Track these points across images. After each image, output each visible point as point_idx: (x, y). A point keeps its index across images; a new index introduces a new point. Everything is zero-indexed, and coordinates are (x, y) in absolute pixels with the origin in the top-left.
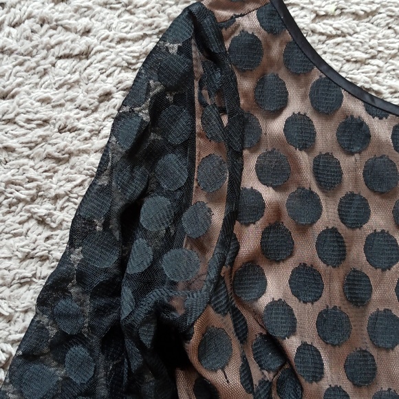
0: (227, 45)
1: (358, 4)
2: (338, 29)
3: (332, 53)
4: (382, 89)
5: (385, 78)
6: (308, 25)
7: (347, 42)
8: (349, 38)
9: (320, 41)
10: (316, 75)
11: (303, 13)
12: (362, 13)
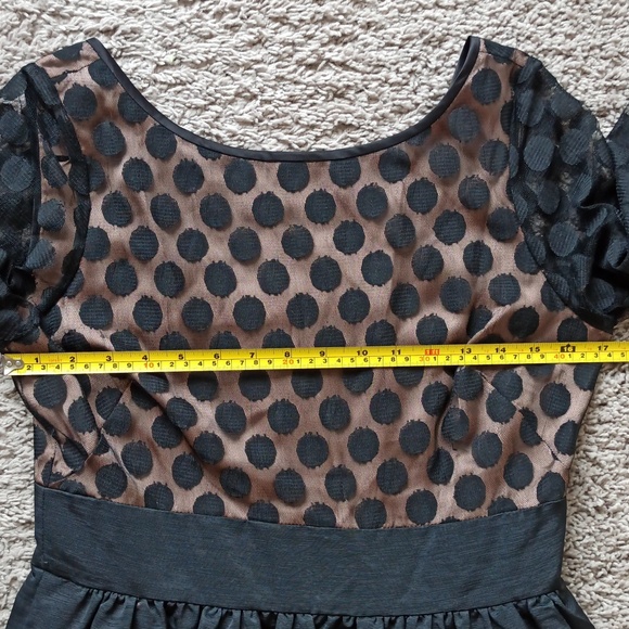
0: (62, 97)
1: (195, 54)
2: (177, 78)
3: (174, 101)
4: (221, 134)
5: (225, 122)
6: (149, 75)
7: (188, 89)
8: (189, 86)
9: (161, 90)
10: (150, 123)
11: (145, 63)
12: (199, 62)
